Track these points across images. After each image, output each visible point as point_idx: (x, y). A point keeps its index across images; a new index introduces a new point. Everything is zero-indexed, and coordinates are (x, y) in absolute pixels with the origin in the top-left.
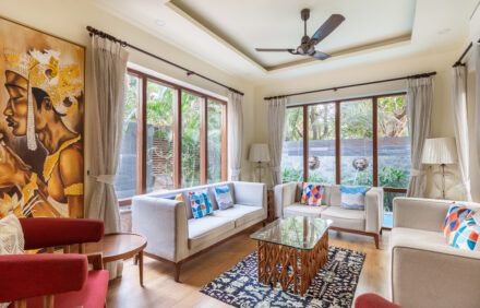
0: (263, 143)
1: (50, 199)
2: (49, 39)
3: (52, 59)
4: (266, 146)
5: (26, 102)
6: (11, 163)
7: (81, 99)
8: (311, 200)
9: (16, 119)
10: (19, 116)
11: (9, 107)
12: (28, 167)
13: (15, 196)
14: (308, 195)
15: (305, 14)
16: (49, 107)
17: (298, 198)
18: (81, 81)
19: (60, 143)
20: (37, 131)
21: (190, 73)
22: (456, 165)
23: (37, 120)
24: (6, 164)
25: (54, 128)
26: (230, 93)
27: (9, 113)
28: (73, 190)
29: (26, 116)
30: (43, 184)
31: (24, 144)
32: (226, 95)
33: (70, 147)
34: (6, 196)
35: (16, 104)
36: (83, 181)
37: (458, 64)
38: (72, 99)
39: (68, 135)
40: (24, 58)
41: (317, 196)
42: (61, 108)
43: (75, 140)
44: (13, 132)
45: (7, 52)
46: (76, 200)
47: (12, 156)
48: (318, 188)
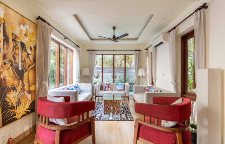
0: (87, 68)
1: (25, 92)
2: (26, 20)
3: (27, 29)
4: (88, 69)
5: (18, 48)
6: (14, 75)
7: (35, 47)
8: (107, 89)
9: (15, 56)
10: (16, 55)
11: (13, 50)
12: (19, 78)
13: (15, 91)
14: (106, 87)
15: (114, 28)
16: (26, 51)
17: (102, 88)
18: (35, 40)
19: (29, 67)
20: (22, 62)
21: (66, 38)
22: (146, 76)
23: (22, 57)
24: (12, 76)
25: (27, 60)
26: (77, 47)
27: (13, 53)
28: (32, 88)
29: (18, 55)
30: (23, 85)
31: (18, 67)
32: (75, 48)
33: (32, 69)
34: (12, 91)
35: (16, 49)
36: (35, 84)
37: (147, 49)
38: (33, 48)
39: (31, 64)
40: (18, 28)
41: (109, 87)
42: (29, 52)
43: (33, 66)
44: (15, 62)
45: (13, 25)
46: (33, 92)
47: (14, 73)
48: (109, 84)
